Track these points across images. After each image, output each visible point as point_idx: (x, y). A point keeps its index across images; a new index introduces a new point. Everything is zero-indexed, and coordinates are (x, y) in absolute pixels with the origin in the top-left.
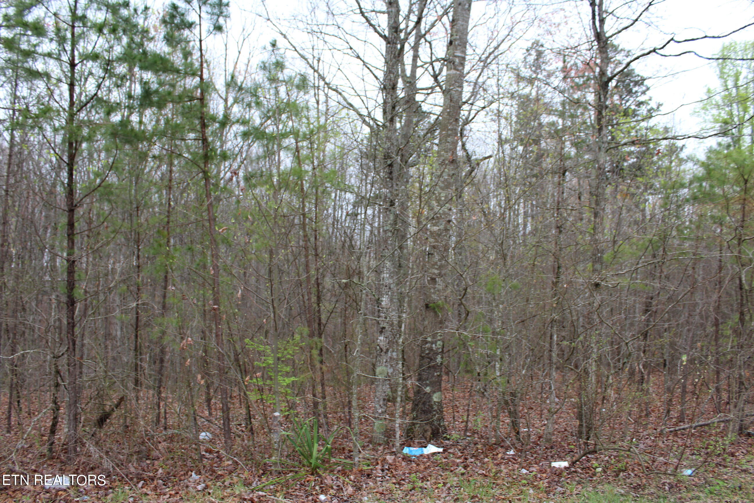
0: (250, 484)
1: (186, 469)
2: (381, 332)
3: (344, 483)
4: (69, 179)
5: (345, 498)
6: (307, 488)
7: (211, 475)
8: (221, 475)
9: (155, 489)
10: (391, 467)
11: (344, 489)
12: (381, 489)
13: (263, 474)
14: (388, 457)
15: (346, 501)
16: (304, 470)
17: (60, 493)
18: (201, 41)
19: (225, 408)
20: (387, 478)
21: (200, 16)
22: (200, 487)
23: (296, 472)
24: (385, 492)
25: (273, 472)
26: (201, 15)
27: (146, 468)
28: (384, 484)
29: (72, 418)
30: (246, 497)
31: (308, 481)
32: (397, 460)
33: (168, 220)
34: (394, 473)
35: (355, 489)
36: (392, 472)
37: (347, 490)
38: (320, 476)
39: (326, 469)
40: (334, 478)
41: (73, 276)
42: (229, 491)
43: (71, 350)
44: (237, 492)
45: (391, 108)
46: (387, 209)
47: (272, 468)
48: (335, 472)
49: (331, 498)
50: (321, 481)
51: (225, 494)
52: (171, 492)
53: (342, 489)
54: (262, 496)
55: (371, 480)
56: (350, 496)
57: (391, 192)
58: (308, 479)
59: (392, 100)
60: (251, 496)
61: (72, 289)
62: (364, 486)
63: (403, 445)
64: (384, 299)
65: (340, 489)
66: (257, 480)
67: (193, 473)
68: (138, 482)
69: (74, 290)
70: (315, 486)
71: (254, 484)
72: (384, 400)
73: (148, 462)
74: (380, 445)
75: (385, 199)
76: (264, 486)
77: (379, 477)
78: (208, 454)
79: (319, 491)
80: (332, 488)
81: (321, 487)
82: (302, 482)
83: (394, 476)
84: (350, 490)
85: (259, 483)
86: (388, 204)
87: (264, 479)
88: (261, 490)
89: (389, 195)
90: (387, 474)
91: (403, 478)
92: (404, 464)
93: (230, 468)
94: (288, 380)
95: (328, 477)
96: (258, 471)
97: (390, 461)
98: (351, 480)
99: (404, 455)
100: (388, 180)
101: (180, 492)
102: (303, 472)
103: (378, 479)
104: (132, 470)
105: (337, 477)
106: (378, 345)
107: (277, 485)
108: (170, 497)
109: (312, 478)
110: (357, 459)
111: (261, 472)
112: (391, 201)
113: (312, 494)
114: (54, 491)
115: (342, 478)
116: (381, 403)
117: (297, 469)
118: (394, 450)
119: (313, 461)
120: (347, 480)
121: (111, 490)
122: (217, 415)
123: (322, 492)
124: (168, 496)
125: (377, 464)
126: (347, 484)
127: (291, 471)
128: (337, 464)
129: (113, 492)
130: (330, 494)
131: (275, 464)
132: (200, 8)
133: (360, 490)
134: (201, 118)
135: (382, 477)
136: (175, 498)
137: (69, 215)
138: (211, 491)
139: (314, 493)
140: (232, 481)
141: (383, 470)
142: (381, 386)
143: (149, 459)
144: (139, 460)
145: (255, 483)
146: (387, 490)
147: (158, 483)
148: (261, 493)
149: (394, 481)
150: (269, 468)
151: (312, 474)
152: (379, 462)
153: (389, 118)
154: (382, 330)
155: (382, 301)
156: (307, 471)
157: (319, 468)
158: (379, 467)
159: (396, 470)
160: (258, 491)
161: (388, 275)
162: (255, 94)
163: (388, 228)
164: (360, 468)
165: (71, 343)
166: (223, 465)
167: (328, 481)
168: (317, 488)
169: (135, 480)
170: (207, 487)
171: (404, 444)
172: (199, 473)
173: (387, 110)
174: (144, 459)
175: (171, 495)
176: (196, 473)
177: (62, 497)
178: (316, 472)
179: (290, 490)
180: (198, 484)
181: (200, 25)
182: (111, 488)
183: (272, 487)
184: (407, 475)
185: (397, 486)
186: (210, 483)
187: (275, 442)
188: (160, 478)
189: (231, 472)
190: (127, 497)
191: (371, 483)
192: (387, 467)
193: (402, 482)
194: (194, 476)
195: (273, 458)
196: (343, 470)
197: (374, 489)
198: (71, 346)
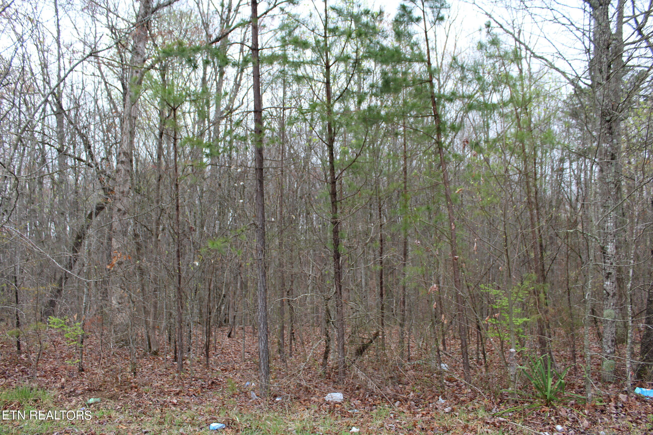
0: (490, 410)
1: (433, 394)
2: (607, 277)
3: (578, 416)
4: (330, 158)
5: (582, 431)
6: (543, 418)
7: (455, 400)
8: (464, 401)
9: (409, 408)
10: (624, 405)
11: (579, 422)
12: (617, 425)
13: (500, 402)
14: (621, 396)
15: (582, 433)
16: (539, 401)
17: (337, 405)
18: (426, 32)
19: (464, 343)
20: (622, 415)
21: (423, 11)
22: (447, 410)
23: (531, 403)
24: (621, 429)
25: (510, 401)
26: (425, 11)
27: (400, 391)
28: (619, 420)
29: (341, 348)
30: (488, 421)
31: (543, 412)
32: (630, 399)
33: (405, 185)
34: (629, 411)
35: (590, 422)
36: (626, 410)
37: (582, 423)
38: (554, 408)
39: (560, 402)
40: (568, 410)
41: (337, 235)
42: (472, 414)
43: (338, 294)
44: (480, 417)
45: (607, 67)
46: (608, 162)
47: (509, 397)
48: (569, 405)
49: (568, 429)
50: (556, 412)
51: (470, 417)
52: (423, 412)
53: (577, 421)
54: (503, 422)
55: (605, 415)
56: (587, 429)
57: (611, 146)
58: (543, 409)
59: (607, 59)
60: (493, 420)
61: (337, 245)
62: (599, 420)
63: (634, 386)
64: (609, 247)
65: (575, 421)
66: (496, 407)
67: (440, 398)
68: (395, 402)
69: (339, 246)
70: (550, 416)
71: (494, 411)
72: (612, 341)
73: (401, 386)
74: (610, 383)
75: (606, 153)
76: (503, 413)
77: (614, 414)
78: (448, 382)
79: (555, 421)
80: (568, 420)
81: (556, 418)
82: (538, 412)
83: (628, 414)
84: (586, 423)
85: (498, 410)
86: (609, 158)
87: (502, 406)
88: (501, 416)
89: (609, 149)
90: (621, 412)
91: (639, 417)
92: (638, 403)
93: (470, 395)
94: (520, 321)
95: (562, 409)
96: (496, 399)
97: (624, 400)
98: (585, 414)
99: (636, 395)
100: (608, 135)
101: (431, 413)
102: (537, 403)
103: (613, 415)
104: (389, 391)
105: (571, 410)
106: (605, 289)
107: (515, 413)
108: (422, 416)
109: (547, 409)
110: (589, 395)
111: (499, 400)
112: (612, 155)
113: (548, 424)
114: (332, 403)
115: (576, 411)
116: (610, 343)
117: (532, 400)
118: (626, 389)
119: (548, 394)
120: (581, 413)
121: (374, 407)
122: (450, 349)
123: (558, 423)
124: (421, 415)
125: (610, 401)
126: (582, 418)
127: (527, 401)
128: (570, 398)
129: (376, 408)
130: (566, 425)
131: (513, 394)
132: (423, 4)
133: (595, 424)
134: (432, 97)
135: (617, 414)
136: (427, 417)
137: (332, 187)
138: (457, 414)
139: (551, 422)
140: (474, 407)
141: (616, 408)
142: (608, 328)
143: (401, 384)
144: (393, 384)
145: (494, 409)
146: (623, 427)
147: (410, 404)
148: (501, 419)
149: (630, 419)
150: (506, 398)
151: (547, 405)
152: (612, 399)
153: (605, 77)
154: (608, 276)
155: (607, 248)
156: (542, 402)
157: (553, 400)
158: (612, 404)
159: (630, 409)
160: (499, 416)
161: (612, 224)
162: (476, 72)
163: (610, 180)
164: (593, 404)
165: (338, 289)
166: (462, 392)
167: (563, 413)
168: (553, 418)
169: (393, 400)
170: (453, 410)
171: (635, 384)
172: (444, 397)
173: (603, 69)
174: (397, 384)
175: (423, 414)
176: (442, 398)
177: (339, 409)
178: (550, 404)
179: (528, 419)
180: (445, 407)
181: (424, 18)
182: (374, 405)
183: (510, 414)
184: (642, 415)
185: (634, 425)
186: (456, 407)
187: (511, 375)
188: (412, 400)
189: (471, 400)
190: (389, 413)
191: (606, 419)
192: (621, 405)
193: (639, 421)
194: (441, 401)
195: (510, 389)
196: (576, 404)
197: (610, 424)
198: (338, 291)
